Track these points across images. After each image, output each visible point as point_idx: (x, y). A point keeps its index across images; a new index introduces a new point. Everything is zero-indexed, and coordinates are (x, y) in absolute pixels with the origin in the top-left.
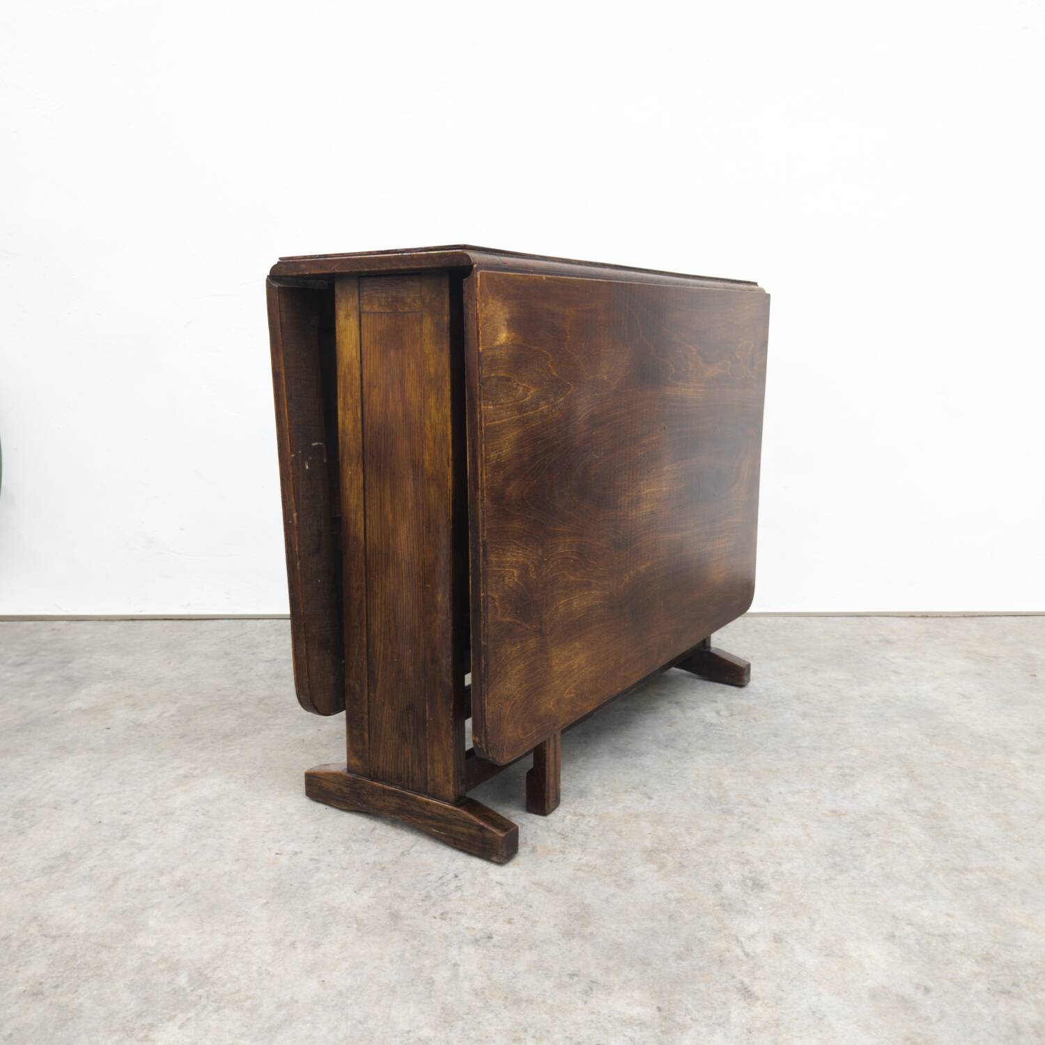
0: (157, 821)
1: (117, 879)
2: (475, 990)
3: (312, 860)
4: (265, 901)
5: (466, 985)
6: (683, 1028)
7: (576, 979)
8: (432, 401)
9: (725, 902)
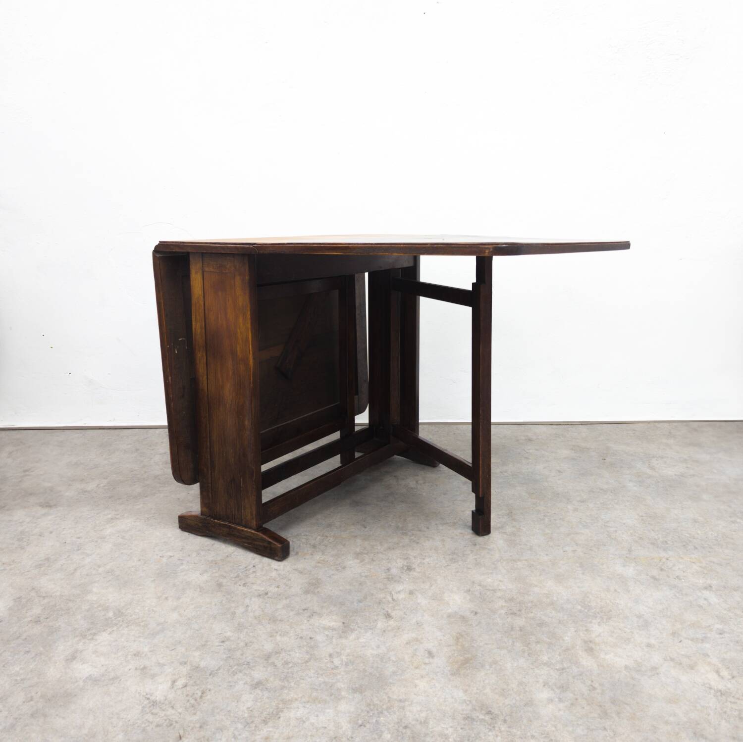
0: (97, 541)
1: (76, 570)
2: (255, 617)
3: (179, 559)
4: (153, 579)
5: (251, 614)
6: (352, 630)
7: (306, 611)
8: (241, 320)
9: (390, 577)
